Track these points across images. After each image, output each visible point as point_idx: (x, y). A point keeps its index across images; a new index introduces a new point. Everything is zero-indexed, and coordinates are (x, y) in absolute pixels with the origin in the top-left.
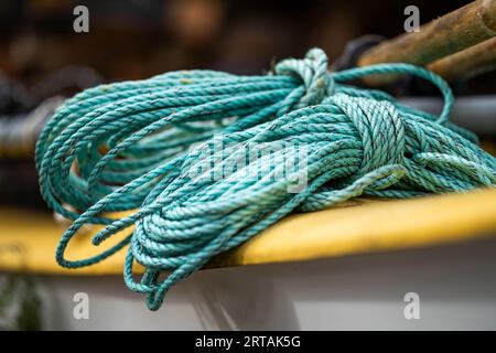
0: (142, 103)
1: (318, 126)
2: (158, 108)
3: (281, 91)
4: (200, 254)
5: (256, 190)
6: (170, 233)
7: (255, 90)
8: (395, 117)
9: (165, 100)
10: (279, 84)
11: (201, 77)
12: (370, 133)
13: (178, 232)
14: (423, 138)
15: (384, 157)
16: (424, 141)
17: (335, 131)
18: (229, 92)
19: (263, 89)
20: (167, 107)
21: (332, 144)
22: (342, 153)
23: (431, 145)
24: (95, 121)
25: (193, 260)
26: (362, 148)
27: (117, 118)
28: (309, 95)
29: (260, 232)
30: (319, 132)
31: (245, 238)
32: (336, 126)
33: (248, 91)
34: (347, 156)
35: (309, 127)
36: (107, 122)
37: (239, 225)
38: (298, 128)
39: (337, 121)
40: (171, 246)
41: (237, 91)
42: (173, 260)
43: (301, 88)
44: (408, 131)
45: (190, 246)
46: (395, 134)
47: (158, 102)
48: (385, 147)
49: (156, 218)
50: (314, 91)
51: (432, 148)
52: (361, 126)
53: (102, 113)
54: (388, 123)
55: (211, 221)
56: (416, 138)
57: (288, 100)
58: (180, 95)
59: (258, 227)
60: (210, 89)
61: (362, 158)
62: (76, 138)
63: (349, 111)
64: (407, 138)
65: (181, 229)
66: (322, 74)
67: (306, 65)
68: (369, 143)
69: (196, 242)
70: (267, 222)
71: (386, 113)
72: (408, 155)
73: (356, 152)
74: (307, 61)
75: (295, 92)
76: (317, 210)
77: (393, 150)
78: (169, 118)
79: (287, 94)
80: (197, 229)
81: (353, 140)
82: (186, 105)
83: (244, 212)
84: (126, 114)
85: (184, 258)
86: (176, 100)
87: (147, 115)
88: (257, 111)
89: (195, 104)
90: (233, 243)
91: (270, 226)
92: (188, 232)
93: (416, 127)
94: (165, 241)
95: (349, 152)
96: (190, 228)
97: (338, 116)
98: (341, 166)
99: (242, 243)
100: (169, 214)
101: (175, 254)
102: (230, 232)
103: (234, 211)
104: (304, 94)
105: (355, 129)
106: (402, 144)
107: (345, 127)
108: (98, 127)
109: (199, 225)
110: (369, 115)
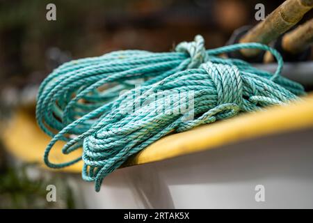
0: (91, 71)
1: (191, 82)
2: (100, 74)
3: (177, 62)
4: (114, 158)
5: (145, 120)
6: (97, 147)
7: (161, 61)
8: (237, 75)
9: (105, 69)
10: (176, 57)
11: (131, 54)
12: (222, 85)
13: (101, 146)
14: (254, 87)
15: (231, 99)
16: (254, 89)
17: (202, 84)
18: (144, 63)
19: (166, 60)
20: (106, 72)
21: (197, 92)
22: (203, 97)
23: (259, 91)
24: (64, 82)
25: (110, 162)
26: (217, 94)
27: (76, 80)
28: (193, 63)
29: (149, 145)
30: (192, 85)
31: (141, 149)
32: (202, 81)
33: (156, 62)
34: (208, 99)
35: (186, 82)
36: (70, 82)
37: (136, 141)
38: (179, 83)
39: (203, 79)
40: (99, 154)
41: (149, 62)
42: (100, 162)
43: (188, 60)
44: (245, 82)
45: (109, 154)
46: (237, 85)
47: (100, 70)
48: (231, 93)
49: (92, 138)
50: (195, 61)
51: (260, 93)
52: (216, 81)
53: (68, 77)
54: (233, 79)
55: (119, 139)
56: (249, 87)
57: (181, 66)
58: (114, 65)
59: (149, 142)
60: (132, 62)
61: (217, 100)
62: (53, 92)
63: (210, 72)
64: (245, 87)
65: (103, 144)
66: (200, 51)
67: (192, 46)
68: (221, 90)
69: (112, 151)
70: (153, 139)
71: (233, 73)
72: (246, 98)
73: (213, 96)
74: (193, 43)
75: (185, 62)
76: (184, 131)
77: (236, 95)
78: (106, 79)
79: (180, 63)
80: (111, 144)
81: (212, 89)
82: (117, 71)
83: (138, 133)
84: (81, 78)
85: (106, 161)
86: (111, 68)
87: (94, 78)
88: (162, 73)
89: (122, 70)
90: (133, 152)
91: (155, 141)
92: (106, 145)
93: (250, 81)
94: (96, 151)
95: (208, 96)
96: (108, 143)
97: (205, 76)
98: (204, 105)
99: (139, 152)
100: (99, 135)
101: (102, 159)
102: (131, 145)
103: (133, 133)
104: (190, 62)
105: (213, 82)
106: (240, 91)
107: (207, 82)
108: (65, 85)
109: (113, 141)
110: (222, 74)
